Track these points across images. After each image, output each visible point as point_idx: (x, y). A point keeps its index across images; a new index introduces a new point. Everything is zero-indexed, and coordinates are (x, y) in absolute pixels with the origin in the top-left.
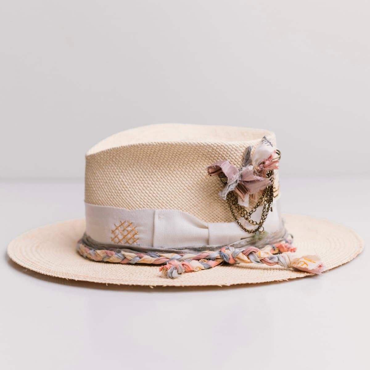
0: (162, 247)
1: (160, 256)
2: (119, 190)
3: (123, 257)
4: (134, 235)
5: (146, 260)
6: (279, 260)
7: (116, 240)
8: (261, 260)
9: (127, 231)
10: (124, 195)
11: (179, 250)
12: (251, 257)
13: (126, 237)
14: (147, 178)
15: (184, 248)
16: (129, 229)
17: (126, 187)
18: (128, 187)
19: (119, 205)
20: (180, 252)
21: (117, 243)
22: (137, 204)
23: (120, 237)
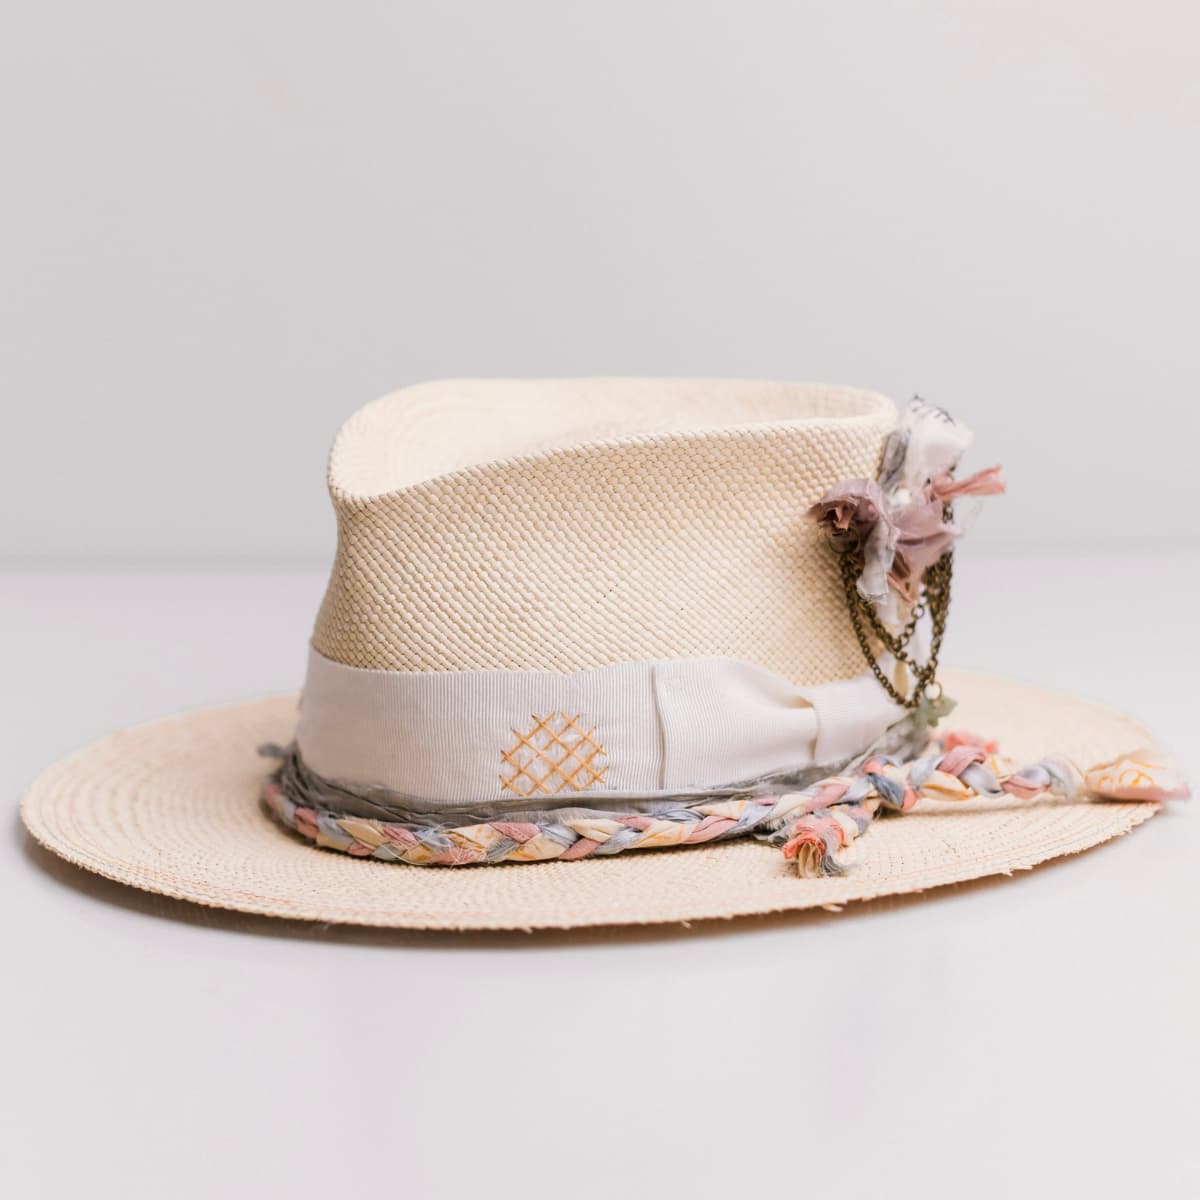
0: (692, 786)
1: (703, 816)
2: (514, 611)
3: (571, 837)
4: (590, 759)
5: (661, 834)
6: (1050, 773)
7: (523, 784)
8: (1003, 784)
9: (563, 746)
10: (536, 624)
11: (743, 787)
12: (973, 777)
13: (561, 768)
14: (600, 559)
15: (758, 780)
16: (571, 738)
17: (537, 598)
18: (543, 595)
19: (521, 660)
20: (751, 792)
21: (529, 794)
22: (589, 653)
23: (540, 770)
